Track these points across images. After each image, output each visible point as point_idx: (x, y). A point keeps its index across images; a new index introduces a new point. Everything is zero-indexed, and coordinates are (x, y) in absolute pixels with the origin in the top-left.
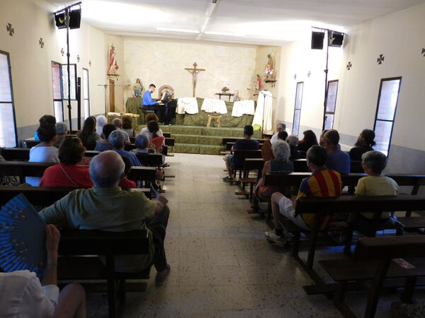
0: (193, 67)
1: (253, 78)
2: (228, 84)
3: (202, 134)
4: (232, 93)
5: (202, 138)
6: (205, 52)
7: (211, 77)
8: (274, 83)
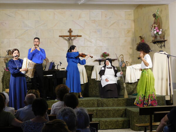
0: (68, 34)
1: (133, 41)
2: (108, 49)
3: (98, 106)
5: (100, 110)
6: (80, 17)
7: (89, 43)
8: (163, 43)
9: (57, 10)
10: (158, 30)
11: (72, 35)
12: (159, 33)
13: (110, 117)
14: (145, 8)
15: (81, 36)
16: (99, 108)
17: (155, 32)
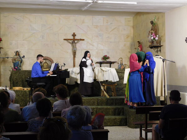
0: (72, 38)
1: (132, 45)
2: (108, 52)
3: (98, 105)
4: (112, 61)
5: (100, 109)
6: (83, 22)
7: (91, 46)
8: (160, 48)
9: (62, 15)
10: (154, 36)
11: (75, 39)
12: (156, 39)
13: (109, 115)
14: (143, 15)
15: (83, 40)
16: (99, 107)
17: (152, 38)
